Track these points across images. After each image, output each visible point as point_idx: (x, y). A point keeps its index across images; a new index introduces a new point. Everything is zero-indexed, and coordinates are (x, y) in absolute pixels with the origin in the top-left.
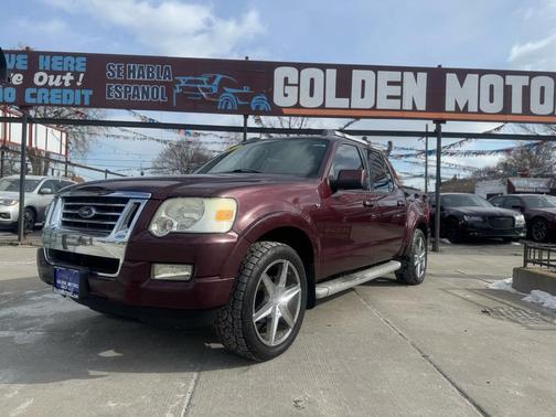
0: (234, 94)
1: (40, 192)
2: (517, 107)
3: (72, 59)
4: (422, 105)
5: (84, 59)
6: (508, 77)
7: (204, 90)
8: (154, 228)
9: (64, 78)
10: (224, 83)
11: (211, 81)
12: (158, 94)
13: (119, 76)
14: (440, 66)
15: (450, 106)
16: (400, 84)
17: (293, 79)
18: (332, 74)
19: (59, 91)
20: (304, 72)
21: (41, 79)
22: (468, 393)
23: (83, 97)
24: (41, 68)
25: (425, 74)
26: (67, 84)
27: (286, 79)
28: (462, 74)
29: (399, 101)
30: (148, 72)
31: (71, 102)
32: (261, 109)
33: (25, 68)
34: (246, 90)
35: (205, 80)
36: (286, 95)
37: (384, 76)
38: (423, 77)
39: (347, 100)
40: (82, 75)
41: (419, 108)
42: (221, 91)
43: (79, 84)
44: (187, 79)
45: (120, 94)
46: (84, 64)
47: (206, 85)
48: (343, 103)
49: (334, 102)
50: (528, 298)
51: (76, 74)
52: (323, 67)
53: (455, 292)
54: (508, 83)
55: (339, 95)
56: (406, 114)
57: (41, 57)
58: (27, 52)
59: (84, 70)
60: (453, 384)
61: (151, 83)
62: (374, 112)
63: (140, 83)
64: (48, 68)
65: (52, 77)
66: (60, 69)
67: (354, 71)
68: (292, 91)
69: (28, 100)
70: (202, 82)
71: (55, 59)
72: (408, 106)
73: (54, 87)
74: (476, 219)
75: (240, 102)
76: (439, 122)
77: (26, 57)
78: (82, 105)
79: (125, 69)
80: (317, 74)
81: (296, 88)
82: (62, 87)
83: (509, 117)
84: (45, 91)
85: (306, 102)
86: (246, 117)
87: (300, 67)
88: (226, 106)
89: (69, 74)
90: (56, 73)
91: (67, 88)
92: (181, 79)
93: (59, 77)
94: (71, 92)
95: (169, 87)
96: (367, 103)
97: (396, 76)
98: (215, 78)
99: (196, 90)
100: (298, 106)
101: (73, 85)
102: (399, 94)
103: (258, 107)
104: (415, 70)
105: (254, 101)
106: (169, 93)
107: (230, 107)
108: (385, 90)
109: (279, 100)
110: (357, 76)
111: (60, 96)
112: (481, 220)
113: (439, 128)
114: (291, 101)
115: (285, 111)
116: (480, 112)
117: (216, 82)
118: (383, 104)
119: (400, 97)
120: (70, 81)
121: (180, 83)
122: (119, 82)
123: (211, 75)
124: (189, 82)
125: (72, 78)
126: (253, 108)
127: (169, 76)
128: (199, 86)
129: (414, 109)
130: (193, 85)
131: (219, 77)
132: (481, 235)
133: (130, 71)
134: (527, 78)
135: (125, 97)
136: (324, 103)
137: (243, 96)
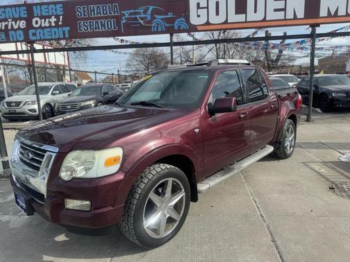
0: (162, 19)
1: (52, 94)
3: (53, 6)
4: (301, 14)
5: (61, 5)
7: (142, 19)
8: (63, 174)
9: (51, 20)
10: (155, 12)
11: (145, 12)
12: (111, 25)
13: (84, 15)
15: (323, 13)
17: (203, 4)
19: (49, 30)
21: (37, 23)
23: (64, 32)
24: (35, 15)
26: (53, 24)
27: (198, 4)
29: (283, 12)
30: (103, 10)
31: (57, 37)
32: (182, 28)
33: (26, 16)
34: (170, 15)
35: (141, 11)
36: (199, 16)
39: (244, 15)
40: (61, 17)
41: (299, 17)
42: (153, 18)
43: (60, 23)
44: (129, 12)
45: (87, 27)
46: (62, 9)
47: (143, 15)
48: (241, 18)
49: (234, 18)
51: (57, 17)
55: (237, 13)
56: (289, 22)
57: (34, 7)
58: (25, 4)
59: (62, 13)
61: (106, 18)
62: (264, 23)
63: (99, 18)
64: (40, 15)
65: (43, 20)
66: (47, 14)
68: (203, 12)
69: (32, 38)
70: (140, 13)
71: (43, 7)
72: (290, 15)
73: (45, 27)
74: (341, 95)
75: (167, 25)
76: (314, 26)
77: (25, 8)
78: (64, 38)
79: (88, 9)
81: (206, 10)
82: (50, 27)
84: (41, 30)
85: (214, 20)
86: (171, 35)
88: (157, 29)
89: (53, 17)
90: (45, 18)
91: (53, 27)
92: (125, 12)
93: (47, 20)
94: (56, 29)
95: (118, 19)
96: (260, 16)
98: (148, 9)
99: (136, 19)
100: (208, 23)
101: (57, 25)
102: (283, 7)
103: (179, 27)
105: (176, 23)
106: (118, 24)
107: (160, 30)
108: (273, 5)
109: (194, 20)
111: (50, 33)
112: (345, 95)
113: (314, 31)
114: (203, 20)
115: (199, 28)
116: (348, 14)
117: (149, 12)
118: (272, 16)
119: (284, 10)
120: (55, 22)
121: (125, 15)
122: (85, 19)
123: (145, 7)
124: (131, 14)
125: (56, 20)
126: (176, 28)
127: (117, 11)
128: (137, 16)
129: (295, 17)
130: (134, 16)
131: (151, 8)
132: (345, 106)
133: (91, 11)
135: (90, 29)
136: (227, 19)
137: (168, 20)
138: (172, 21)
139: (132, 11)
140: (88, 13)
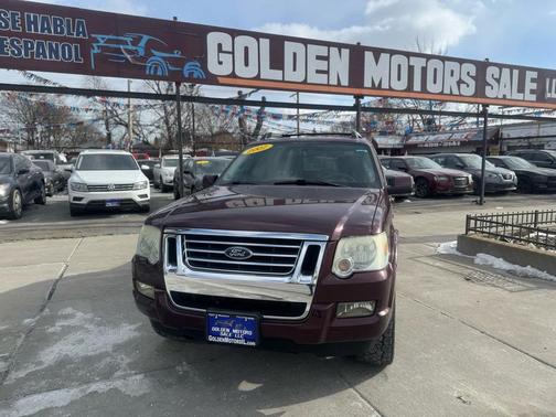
0: (164, 58)
2: (417, 86)
4: (345, 82)
6: (411, 58)
7: (129, 52)
10: (149, 45)
11: (135, 42)
12: (71, 53)
13: (14, 27)
14: (359, 44)
15: (367, 83)
16: (327, 59)
17: (227, 47)
18: (265, 43)
20: (239, 39)
25: (348, 51)
27: (220, 46)
28: (377, 52)
29: (326, 76)
30: (56, 25)
32: (195, 76)
34: (177, 54)
35: (129, 40)
36: (220, 63)
37: (314, 50)
38: (346, 52)
39: (281, 72)
41: (342, 84)
42: (148, 54)
44: (107, 37)
45: (20, 51)
47: (129, 47)
48: (277, 75)
49: (268, 73)
50: (478, 261)
52: (257, 36)
54: (411, 64)
55: (272, 67)
56: (333, 89)
61: (60, 39)
62: (305, 86)
63: (46, 38)
67: (286, 43)
68: (226, 58)
70: (126, 43)
72: (334, 81)
75: (171, 68)
76: (358, 97)
79: (22, 19)
80: (250, 42)
81: (231, 56)
83: (412, 95)
85: (241, 71)
86: (178, 85)
87: (234, 33)
88: (155, 72)
92: (99, 37)
95: (85, 47)
96: (298, 76)
97: (323, 51)
98: (141, 38)
99: (119, 51)
100: (233, 75)
102: (326, 69)
103: (191, 74)
104: (340, 46)
105: (186, 67)
106: (85, 52)
107: (159, 73)
108: (315, 65)
109: (213, 68)
110: (289, 48)
113: (358, 103)
114: (225, 70)
115: (220, 80)
116: (391, 89)
117: (143, 43)
118: (314, 78)
119: (327, 72)
121: (98, 42)
122: (17, 35)
123: (136, 35)
124: (109, 41)
126: (187, 76)
127: (83, 33)
128: (121, 46)
129: (339, 85)
130: (115, 46)
131: (146, 38)
133: (30, 23)
134: (425, 60)
135: (26, 54)
136: (259, 74)
137: (174, 62)
138: (179, 63)
139: (111, 37)
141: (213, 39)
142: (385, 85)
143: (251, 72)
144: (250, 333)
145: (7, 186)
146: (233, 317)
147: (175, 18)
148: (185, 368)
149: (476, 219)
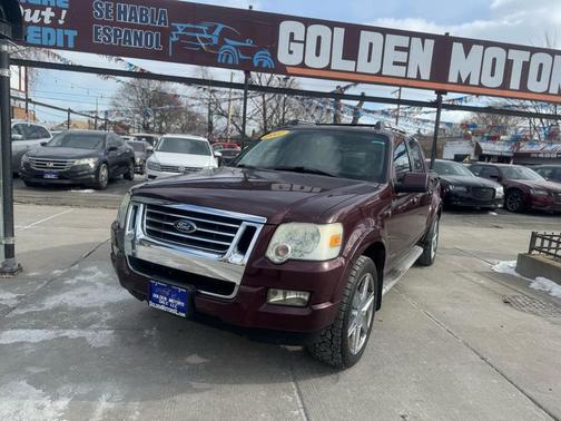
0: (236, 47)
2: (515, 83)
4: (426, 75)
6: (511, 51)
7: (204, 40)
8: (271, 254)
9: (43, 13)
10: (224, 34)
11: (210, 31)
12: (152, 41)
13: (107, 16)
14: (447, 34)
15: (453, 78)
16: (407, 50)
17: (299, 36)
18: (340, 32)
19: (38, 29)
20: (312, 28)
22: (540, 402)
23: (66, 38)
25: (433, 41)
26: (47, 21)
27: (292, 35)
28: (468, 44)
29: (404, 68)
30: (141, 15)
31: (52, 43)
32: (264, 65)
34: (249, 43)
35: (205, 28)
36: (291, 52)
37: (393, 40)
38: (430, 43)
39: (354, 62)
40: (64, 12)
41: (423, 77)
42: (222, 42)
43: (61, 22)
44: (185, 26)
45: (110, 38)
47: (206, 35)
48: (349, 65)
49: (340, 64)
50: (534, 285)
51: (57, 10)
52: (332, 25)
53: (467, 275)
54: (510, 57)
55: (345, 57)
56: (410, 83)
59: (67, 6)
60: (522, 391)
61: (145, 28)
62: (379, 78)
63: (132, 26)
65: (28, 11)
67: (363, 32)
68: (297, 48)
70: (201, 31)
72: (412, 74)
73: (31, 23)
74: (461, 189)
75: (241, 56)
76: (440, 92)
78: (66, 48)
79: (114, 9)
80: (324, 31)
81: (302, 45)
82: (41, 24)
83: (507, 93)
85: (312, 61)
86: (247, 74)
87: (307, 22)
88: (227, 60)
89: (49, 9)
90: (33, 7)
91: (48, 26)
92: (178, 25)
93: (37, 12)
94: (51, 31)
95: (165, 34)
96: (373, 68)
97: (403, 42)
98: (216, 27)
99: (195, 39)
100: (303, 65)
101: (54, 24)
102: (405, 61)
103: (261, 63)
104: (423, 37)
105: (256, 56)
106: (164, 40)
107: (230, 61)
108: (392, 56)
109: (283, 57)
110: (365, 37)
111: (39, 35)
112: (465, 190)
113: (439, 99)
114: (295, 60)
115: (289, 70)
116: (480, 85)
117: (217, 32)
118: (389, 70)
119: (406, 64)
120: (51, 18)
121: (177, 30)
122: (108, 23)
123: (212, 24)
124: (187, 30)
125: (53, 14)
126: (256, 64)
127: (165, 21)
128: (197, 35)
129: (418, 78)
130: (191, 34)
131: (220, 27)
132: (464, 204)
133: (120, 12)
134: (529, 53)
135: (115, 41)
136: (330, 64)
137: (244, 50)
138: (250, 52)
139: (188, 25)
140: (114, 14)
141: (285, 28)
142: (474, 81)
143: (322, 62)
144: (183, 304)
145: (96, 159)
146: (169, 286)
147: (251, 7)
148: (153, 333)
149: (543, 237)
